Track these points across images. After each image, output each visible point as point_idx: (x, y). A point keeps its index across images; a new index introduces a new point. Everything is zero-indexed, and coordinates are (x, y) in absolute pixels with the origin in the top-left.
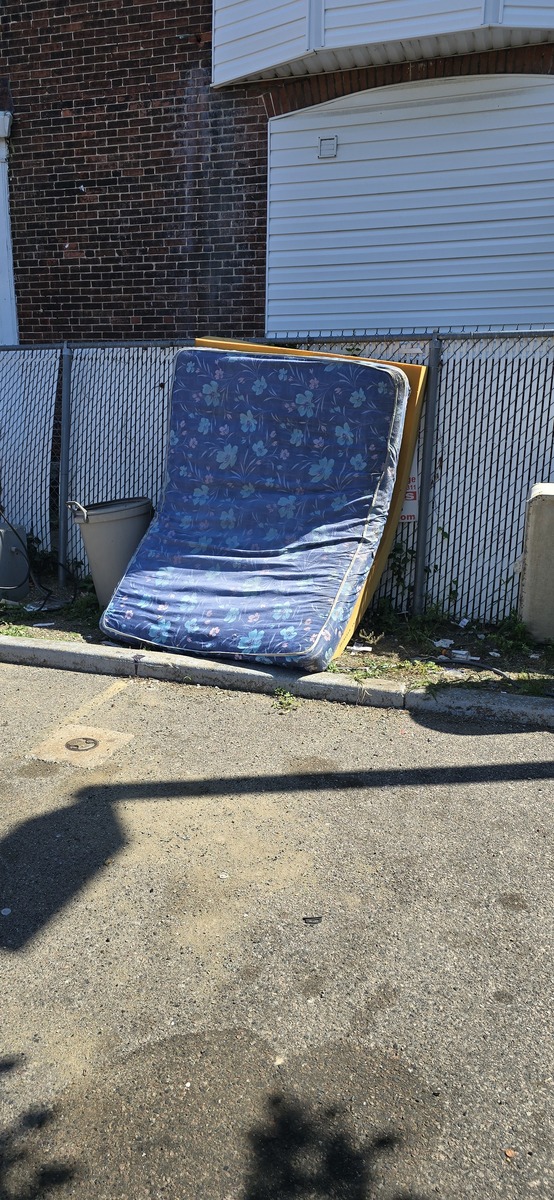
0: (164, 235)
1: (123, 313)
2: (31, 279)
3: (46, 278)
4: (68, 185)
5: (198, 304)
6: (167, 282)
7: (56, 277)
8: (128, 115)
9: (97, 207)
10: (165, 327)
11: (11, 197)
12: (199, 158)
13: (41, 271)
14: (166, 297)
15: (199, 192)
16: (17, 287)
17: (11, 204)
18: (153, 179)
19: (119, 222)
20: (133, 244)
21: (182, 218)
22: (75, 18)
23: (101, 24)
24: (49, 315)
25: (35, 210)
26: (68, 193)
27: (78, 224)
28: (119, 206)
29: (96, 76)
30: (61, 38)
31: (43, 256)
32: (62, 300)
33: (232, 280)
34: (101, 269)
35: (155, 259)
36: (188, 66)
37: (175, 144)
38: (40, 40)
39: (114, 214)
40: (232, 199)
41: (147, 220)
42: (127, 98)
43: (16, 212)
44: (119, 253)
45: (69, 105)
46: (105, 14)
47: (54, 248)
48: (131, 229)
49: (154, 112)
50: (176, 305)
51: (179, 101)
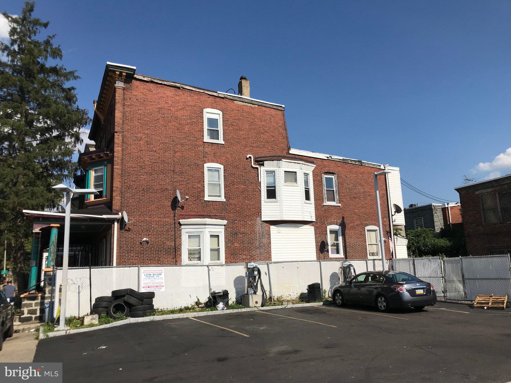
0: (254, 242)
1: (246, 256)
2: (228, 249)
3: (231, 249)
4: (236, 233)
5: (260, 254)
6: (254, 250)
7: (234, 249)
8: (247, 223)
9: (242, 237)
10: (254, 258)
11: (225, 234)
12: (259, 231)
13: (230, 248)
14: (254, 253)
15: (259, 236)
16: (225, 251)
17: (225, 236)
18: (251, 233)
19: (246, 240)
20: (248, 244)
21: (257, 240)
22: (238, 207)
23: (243, 209)
24: (232, 256)
25: (230, 237)
26: (236, 235)
27: (238, 240)
28: (246, 237)
29: (241, 217)
30: (235, 210)
31: (231, 245)
32: (234, 253)
33: (266, 250)
34: (242, 248)
35: (252, 246)
36: (257, 217)
37: (255, 228)
38: (231, 210)
39: (245, 239)
40: (265, 237)
41: (251, 240)
42: (247, 221)
43: (226, 237)
44: (246, 245)
45: (237, 220)
46: (243, 208)
47: (233, 244)
48: (248, 241)
49: (252, 223)
50: (256, 254)
51: (256, 222)
